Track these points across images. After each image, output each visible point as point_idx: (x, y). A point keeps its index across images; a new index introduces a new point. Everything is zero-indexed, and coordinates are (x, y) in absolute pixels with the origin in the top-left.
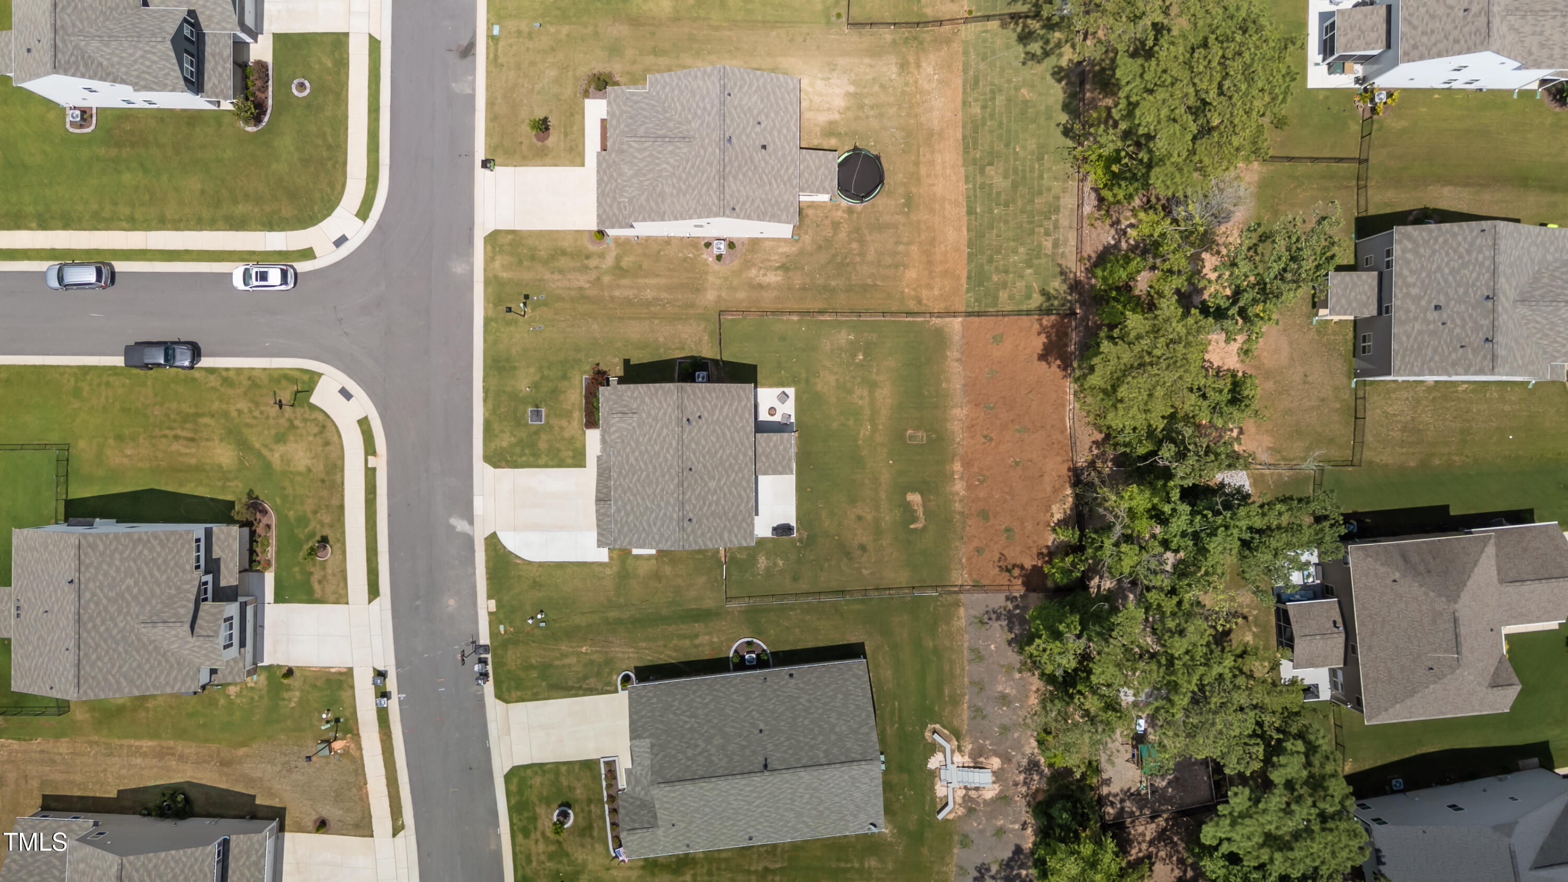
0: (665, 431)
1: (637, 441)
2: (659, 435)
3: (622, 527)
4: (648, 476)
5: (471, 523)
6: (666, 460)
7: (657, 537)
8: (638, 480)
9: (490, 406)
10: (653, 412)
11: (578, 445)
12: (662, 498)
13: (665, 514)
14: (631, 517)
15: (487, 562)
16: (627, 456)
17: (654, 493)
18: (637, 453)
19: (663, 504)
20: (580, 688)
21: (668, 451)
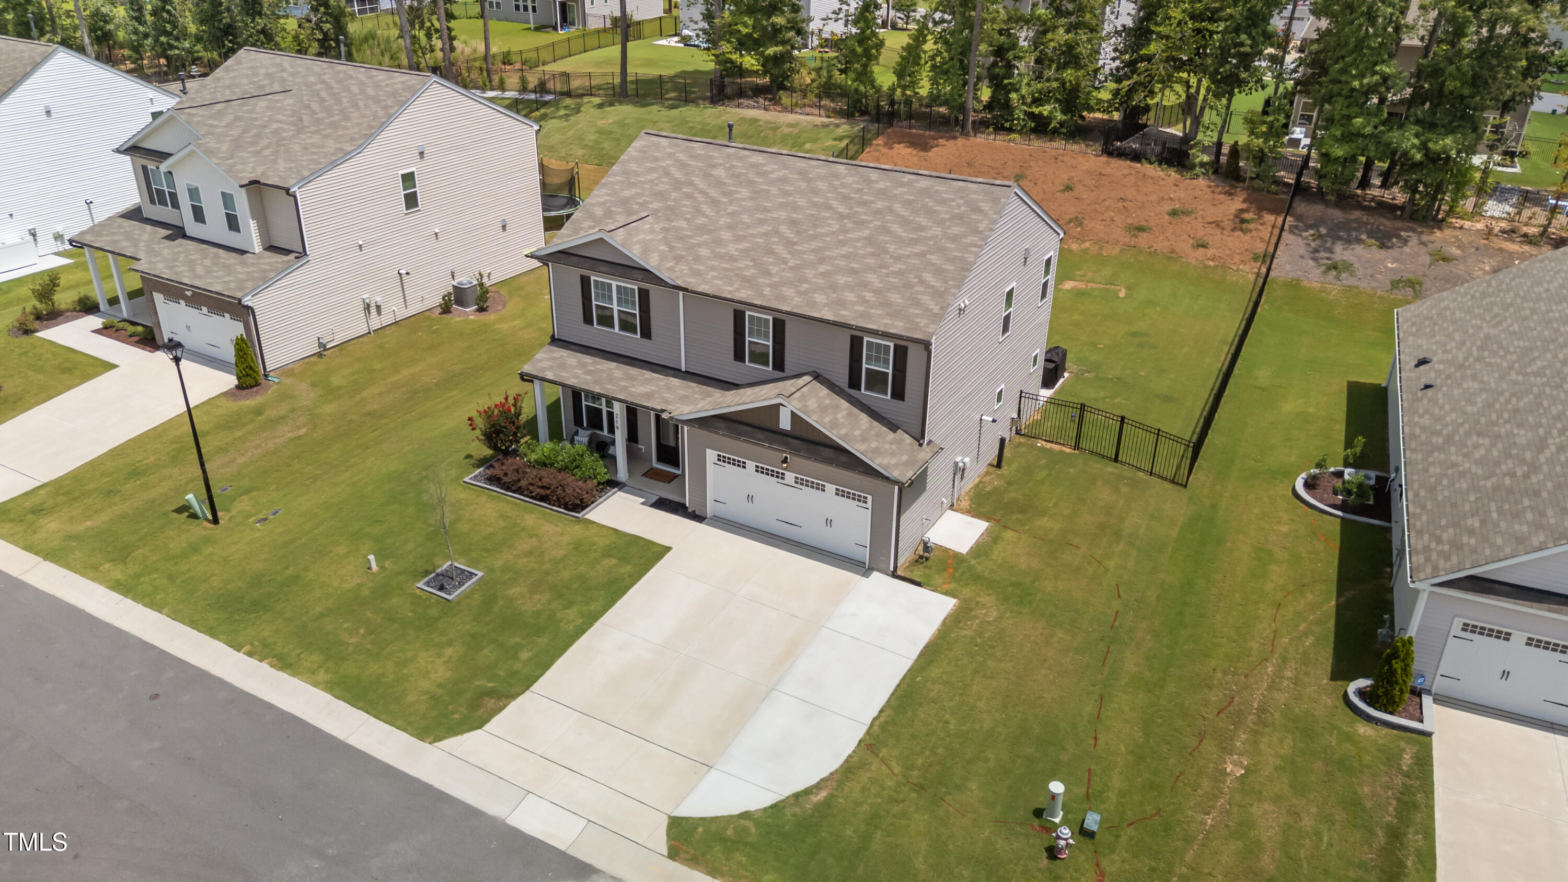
0: (720, 172)
2: (719, 184)
4: (793, 223)
6: (783, 180)
8: (789, 243)
10: (661, 188)
11: (604, 542)
12: (865, 203)
13: (908, 203)
14: (872, 278)
16: (718, 256)
17: (842, 217)
18: (727, 236)
19: (880, 205)
20: (1396, 835)
21: (763, 174)
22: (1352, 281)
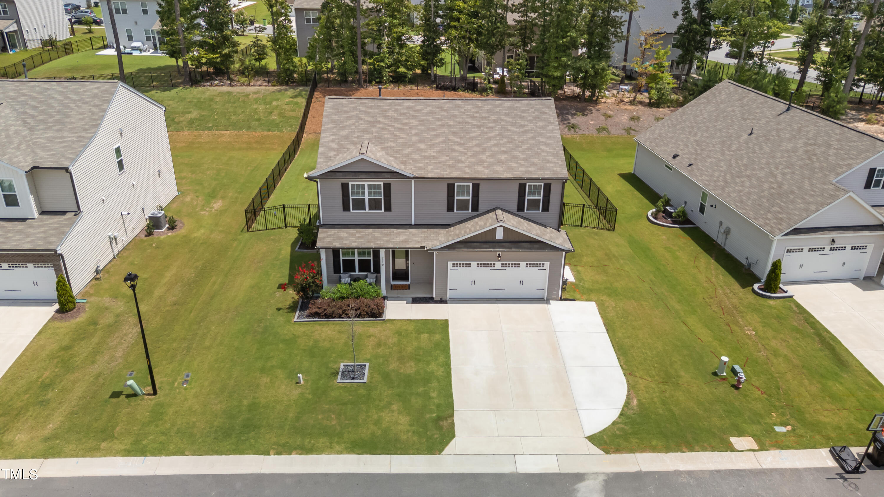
0: (390, 113)
1: (405, 145)
2: (396, 120)
3: (534, 165)
4: (455, 134)
5: (579, 477)
6: (431, 113)
7: (540, 124)
8: (461, 144)
9: (322, 441)
10: (363, 127)
11: (411, 328)
12: (485, 118)
13: (506, 115)
14: (517, 153)
15: (654, 449)
16: (425, 157)
17: (478, 126)
18: (422, 146)
19: (493, 118)
21: (418, 111)
22: (581, 132)
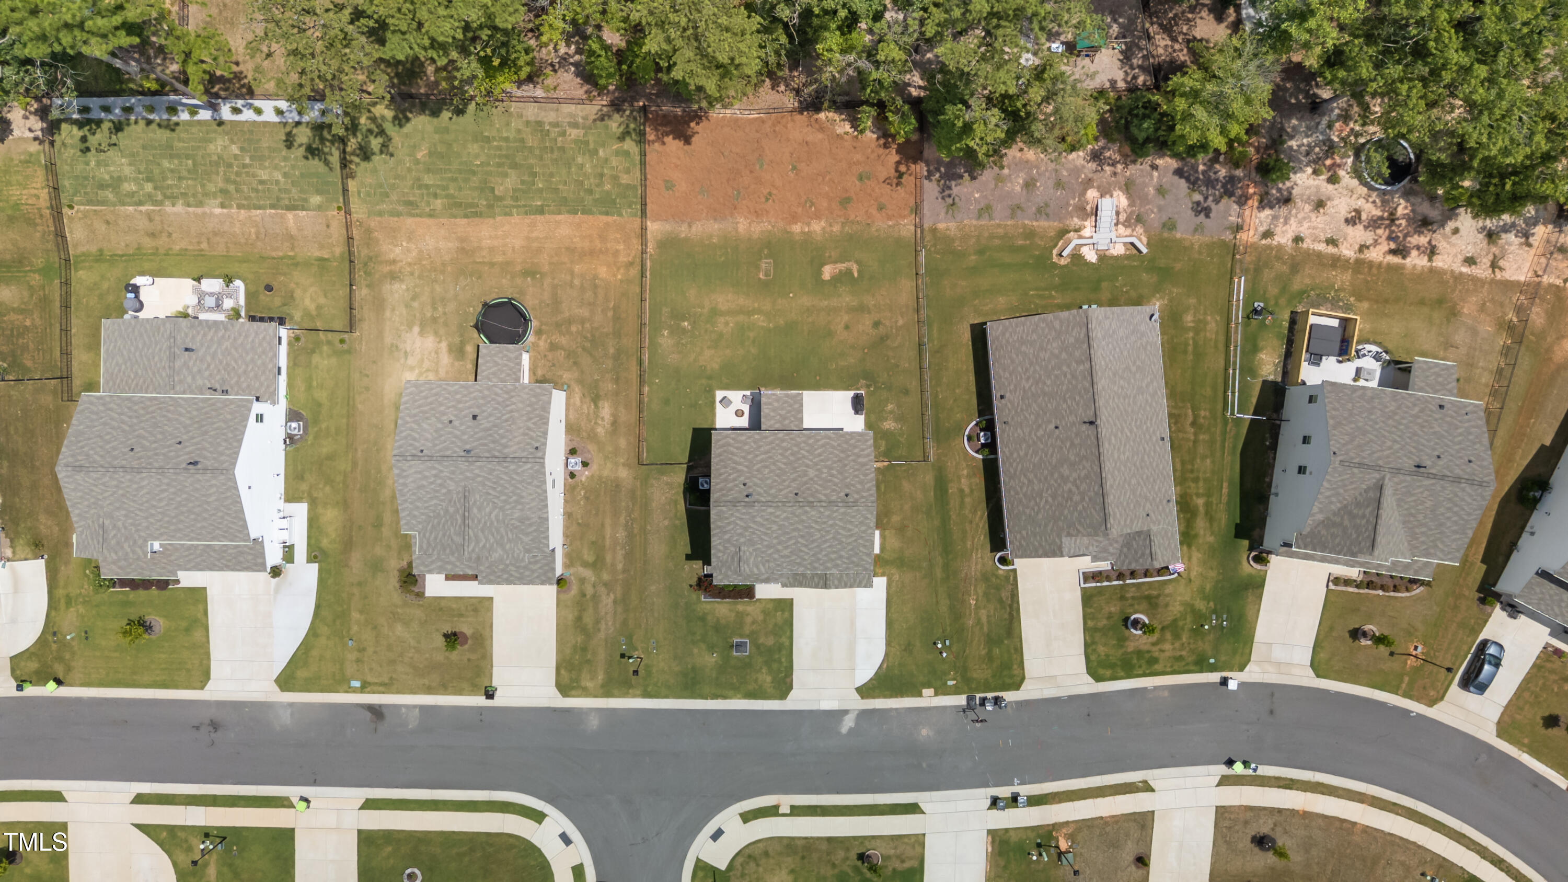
0: (758, 519)
1: (769, 547)
2: (762, 525)
3: (853, 562)
4: (802, 537)
5: (846, 712)
6: (787, 518)
7: (863, 528)
8: (806, 546)
9: (731, 693)
10: (739, 531)
11: (770, 606)
12: (824, 523)
13: (840, 520)
14: (843, 553)
15: (885, 697)
16: (782, 557)
17: (819, 531)
18: (780, 547)
19: (831, 522)
20: (1011, 606)
21: (777, 517)
22: (959, 217)
